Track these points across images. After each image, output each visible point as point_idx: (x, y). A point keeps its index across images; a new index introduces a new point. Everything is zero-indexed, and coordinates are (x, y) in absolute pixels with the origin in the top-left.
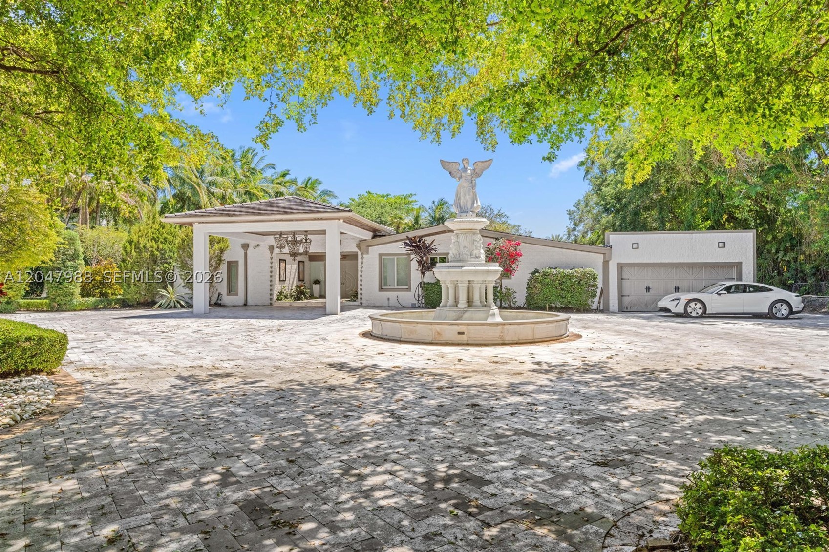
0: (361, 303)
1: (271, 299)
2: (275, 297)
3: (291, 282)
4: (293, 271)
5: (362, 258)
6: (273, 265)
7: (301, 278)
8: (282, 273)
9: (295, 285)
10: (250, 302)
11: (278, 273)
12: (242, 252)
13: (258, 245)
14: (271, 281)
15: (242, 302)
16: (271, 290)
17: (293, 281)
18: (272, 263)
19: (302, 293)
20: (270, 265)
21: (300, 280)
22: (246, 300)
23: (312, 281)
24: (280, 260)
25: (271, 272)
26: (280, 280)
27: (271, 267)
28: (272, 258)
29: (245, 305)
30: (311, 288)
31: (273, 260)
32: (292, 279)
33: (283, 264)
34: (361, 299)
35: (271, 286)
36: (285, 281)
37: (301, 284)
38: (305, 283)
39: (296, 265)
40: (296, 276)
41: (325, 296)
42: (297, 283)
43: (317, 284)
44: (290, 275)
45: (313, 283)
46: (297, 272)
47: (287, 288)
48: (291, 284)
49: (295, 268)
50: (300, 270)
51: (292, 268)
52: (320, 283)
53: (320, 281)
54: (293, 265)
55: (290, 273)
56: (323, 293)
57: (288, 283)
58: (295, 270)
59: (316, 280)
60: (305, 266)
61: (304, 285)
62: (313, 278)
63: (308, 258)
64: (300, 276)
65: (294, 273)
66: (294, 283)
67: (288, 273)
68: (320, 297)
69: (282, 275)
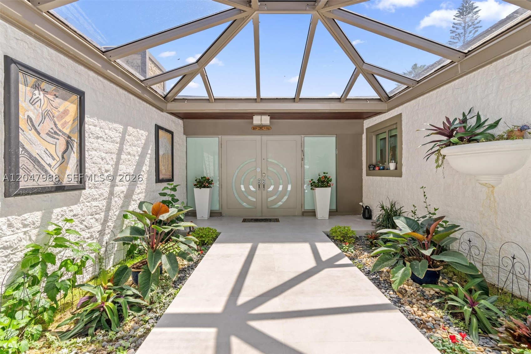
3: (121, 188)
4: (133, 150)
7: (164, 173)
21: (158, 181)
26: (11, 191)
36: (81, 185)
37: (163, 192)
38: (174, 189)
39: (145, 133)
40: (145, 168)
41: (221, 213)
42: (148, 191)
43: (205, 187)
44: (117, 164)
45: (195, 185)
46: (148, 156)
47: (97, 216)
48: (122, 195)
49: (143, 141)
50: (161, 153)
51: (127, 137)
52: (211, 184)
53: (212, 181)
54: (130, 129)
55: (114, 156)
56: (216, 207)
57: (106, 195)
58: (140, 150)
59: (202, 178)
60: (174, 144)
61: (173, 196)
62: (193, 175)
63: (183, 129)
64: (162, 168)
65: (137, 158)
66: (137, 190)
67: (104, 155)
68: (211, 216)
69: (49, 160)
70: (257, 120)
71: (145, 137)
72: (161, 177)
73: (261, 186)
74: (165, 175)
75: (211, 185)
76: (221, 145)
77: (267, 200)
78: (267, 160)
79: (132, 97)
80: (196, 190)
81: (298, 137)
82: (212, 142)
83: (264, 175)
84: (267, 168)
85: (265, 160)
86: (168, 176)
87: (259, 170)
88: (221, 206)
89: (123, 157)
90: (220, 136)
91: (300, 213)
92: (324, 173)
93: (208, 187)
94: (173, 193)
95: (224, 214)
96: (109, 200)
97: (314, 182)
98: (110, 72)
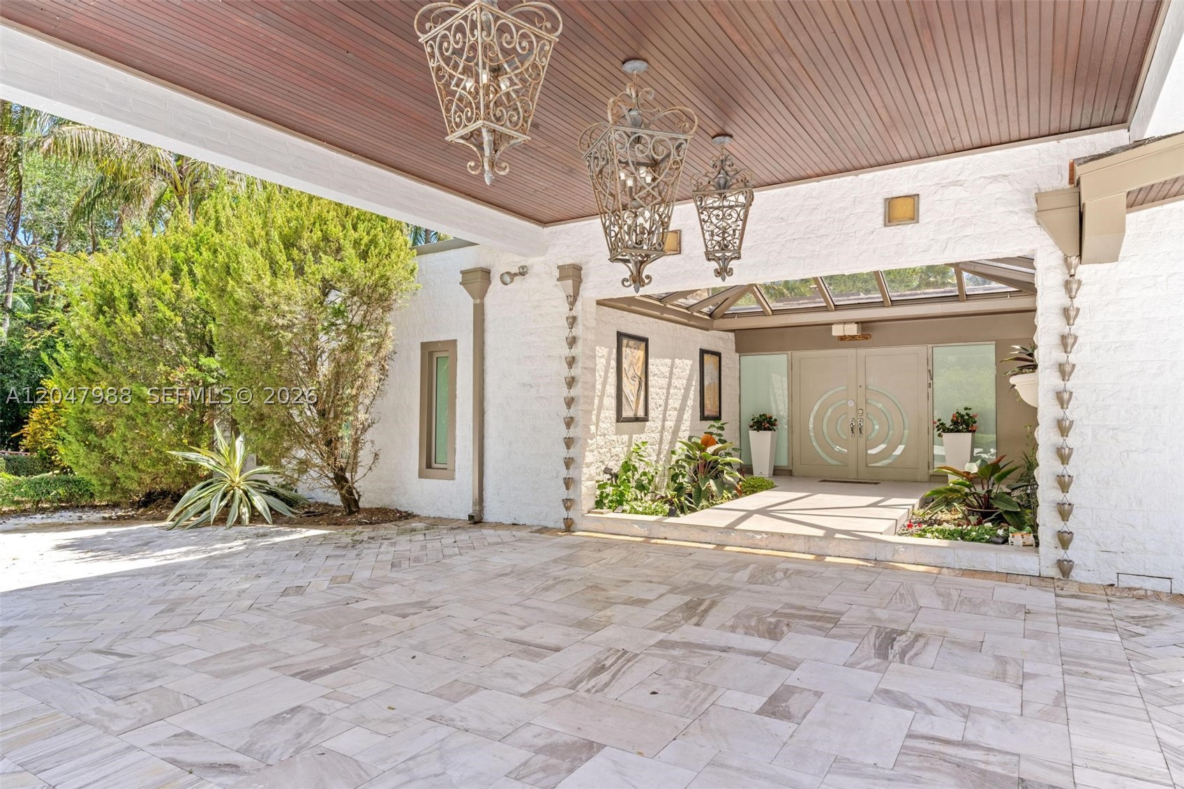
0: (1065, 568)
1: (568, 504)
2: (587, 490)
3: (670, 424)
4: (680, 383)
5: (1070, 286)
6: (577, 350)
7: (710, 409)
8: (630, 388)
9: (684, 435)
10: (492, 513)
11: (611, 390)
12: (466, 302)
13: (523, 272)
14: (569, 422)
15: (463, 510)
16: (568, 463)
17: (679, 420)
18: (572, 342)
19: (711, 469)
20: (566, 351)
21: (704, 418)
22: (480, 501)
23: (747, 419)
24: (620, 335)
25: (571, 382)
26: (620, 418)
27: (571, 362)
28: (573, 321)
29: (476, 520)
30: (744, 449)
31: (578, 331)
32: (672, 415)
33: (633, 355)
34: (1064, 540)
35: (569, 442)
36: (645, 419)
37: (709, 431)
38: (721, 428)
39: (689, 362)
40: (690, 403)
41: (791, 471)
42: (692, 428)
43: (765, 429)
44: (667, 399)
45: (751, 427)
46: (693, 388)
47: (654, 447)
48: (671, 431)
49: (688, 372)
50: (706, 383)
51: (674, 370)
52: (774, 425)
53: (776, 420)
54: (677, 361)
55: (665, 391)
56: (783, 462)
57: (660, 428)
58: (685, 382)
59: (760, 416)
60: (723, 368)
61: (720, 435)
62: (751, 411)
63: (734, 344)
64: (707, 402)
65: (683, 391)
66: (683, 428)
67: (658, 390)
68: (774, 475)
69: (631, 397)
70: (837, 331)
71: (689, 367)
72: (706, 413)
73: (856, 430)
74: (711, 410)
75: (775, 428)
76: (791, 366)
77: (866, 450)
78: (866, 388)
79: (679, 326)
80: (753, 434)
81: (922, 350)
82: (778, 361)
83: (861, 411)
84: (866, 400)
85: (863, 387)
86: (714, 413)
87: (851, 404)
88: (791, 458)
89: (672, 391)
90: (789, 352)
91: (926, 478)
92: (966, 409)
93: (770, 430)
94: (720, 432)
95: (795, 473)
96: (662, 433)
97: (942, 424)
98: (666, 315)
